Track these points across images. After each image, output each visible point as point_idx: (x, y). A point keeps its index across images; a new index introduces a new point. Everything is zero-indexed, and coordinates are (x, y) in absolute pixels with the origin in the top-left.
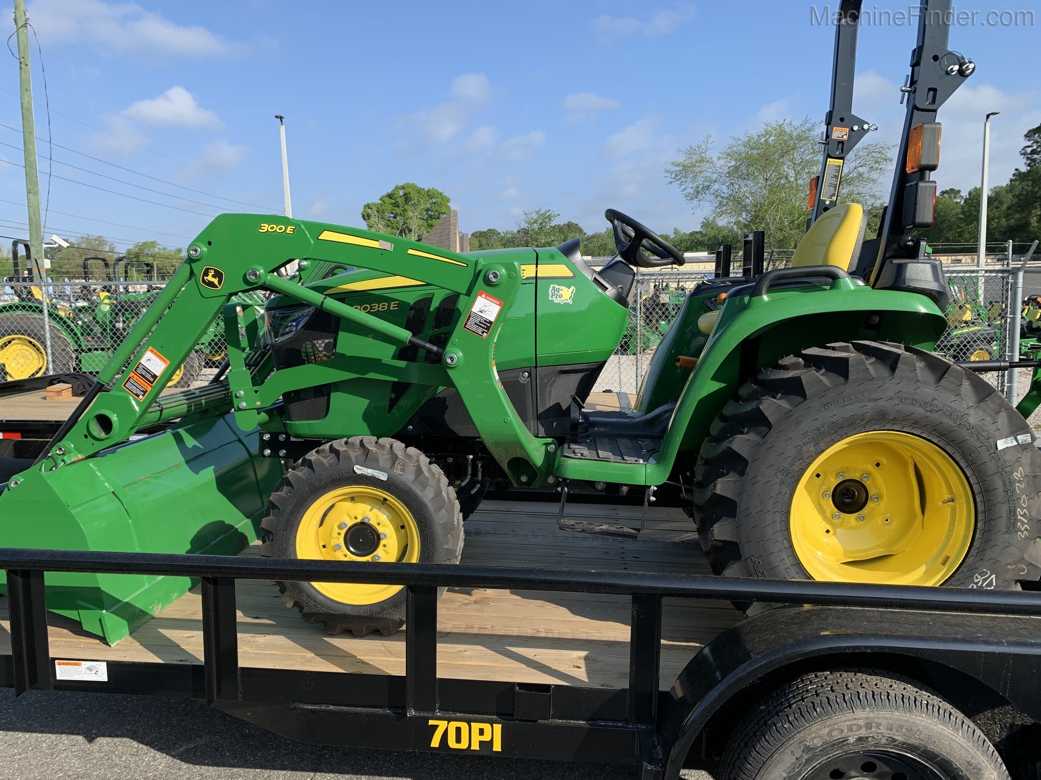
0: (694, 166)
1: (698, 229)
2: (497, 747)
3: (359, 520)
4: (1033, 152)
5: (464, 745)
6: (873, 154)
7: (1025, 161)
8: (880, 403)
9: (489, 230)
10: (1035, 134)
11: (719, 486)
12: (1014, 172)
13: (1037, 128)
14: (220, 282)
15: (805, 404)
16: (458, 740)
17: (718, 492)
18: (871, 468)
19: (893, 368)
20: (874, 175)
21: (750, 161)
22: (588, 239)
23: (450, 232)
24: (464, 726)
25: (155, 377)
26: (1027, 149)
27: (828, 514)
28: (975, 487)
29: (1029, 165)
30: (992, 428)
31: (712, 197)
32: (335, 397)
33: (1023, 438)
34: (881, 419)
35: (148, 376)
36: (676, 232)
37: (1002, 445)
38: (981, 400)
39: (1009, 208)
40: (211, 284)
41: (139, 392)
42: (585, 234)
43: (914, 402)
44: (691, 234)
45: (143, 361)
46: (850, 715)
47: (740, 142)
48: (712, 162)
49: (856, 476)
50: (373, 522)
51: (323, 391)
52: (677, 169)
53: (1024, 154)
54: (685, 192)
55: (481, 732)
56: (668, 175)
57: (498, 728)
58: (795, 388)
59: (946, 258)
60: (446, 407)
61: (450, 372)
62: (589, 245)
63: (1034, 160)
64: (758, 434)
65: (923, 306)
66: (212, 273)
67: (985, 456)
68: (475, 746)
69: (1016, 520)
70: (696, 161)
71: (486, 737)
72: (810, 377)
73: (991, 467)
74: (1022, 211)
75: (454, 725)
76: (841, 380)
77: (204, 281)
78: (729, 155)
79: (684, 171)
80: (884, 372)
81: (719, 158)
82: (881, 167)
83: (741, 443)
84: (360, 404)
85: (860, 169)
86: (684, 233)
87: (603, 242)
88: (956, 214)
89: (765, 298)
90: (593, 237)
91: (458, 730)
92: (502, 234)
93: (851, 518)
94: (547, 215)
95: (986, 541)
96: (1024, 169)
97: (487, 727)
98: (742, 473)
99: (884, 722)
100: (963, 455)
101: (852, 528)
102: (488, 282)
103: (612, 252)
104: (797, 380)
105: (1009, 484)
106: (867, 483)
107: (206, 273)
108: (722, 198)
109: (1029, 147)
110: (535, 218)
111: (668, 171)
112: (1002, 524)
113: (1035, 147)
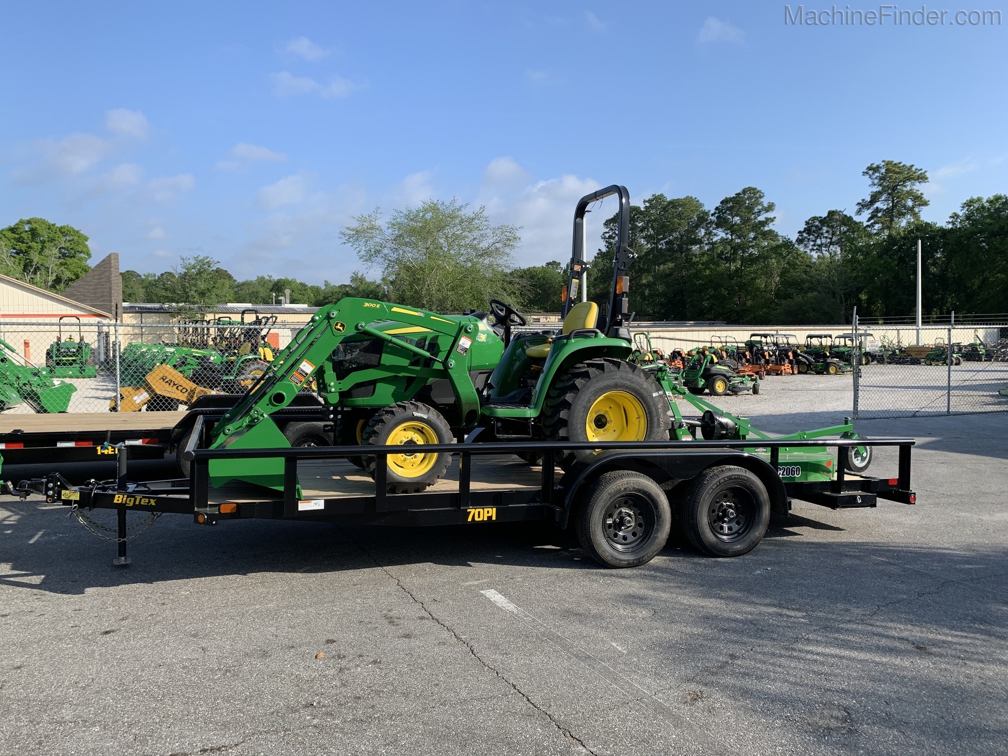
0: (364, 231)
1: (348, 283)
2: (494, 518)
3: (409, 439)
4: (610, 237)
5: (481, 519)
6: (506, 233)
7: (604, 243)
8: (615, 380)
9: (128, 272)
10: (610, 223)
11: (561, 414)
12: (598, 251)
13: (612, 219)
14: (343, 329)
15: (591, 381)
16: (479, 517)
17: (561, 417)
18: (608, 409)
19: (619, 367)
20: (507, 250)
21: (412, 231)
22: (238, 286)
23: (111, 275)
24: (481, 510)
25: (307, 374)
26: (606, 234)
27: (593, 429)
28: (647, 411)
29: (608, 247)
30: (651, 389)
31: (382, 260)
32: (378, 385)
33: (661, 393)
34: (616, 386)
35: (304, 374)
36: (327, 284)
37: (654, 395)
38: (647, 379)
39: (596, 279)
40: (339, 330)
41: (298, 382)
42: (235, 281)
43: (626, 379)
44: (341, 286)
45: (301, 366)
46: (622, 481)
47: (402, 215)
48: (381, 230)
49: (602, 413)
50: (415, 440)
51: (373, 383)
52: (352, 233)
53: (604, 238)
54: (360, 254)
55: (488, 512)
56: (343, 236)
57: (494, 509)
58: (586, 375)
59: (554, 317)
60: (432, 390)
61: (449, 371)
62: (240, 292)
63: (611, 243)
64: (574, 393)
65: (624, 344)
66: (339, 324)
67: (649, 399)
68: (486, 519)
69: (660, 423)
70: (367, 228)
71: (490, 515)
72: (591, 370)
73: (651, 403)
74: (605, 282)
75: (477, 510)
76: (602, 372)
77: (335, 328)
78: (393, 225)
79: (357, 235)
80: (615, 368)
81: (388, 228)
82: (512, 243)
83: (569, 397)
84: (391, 388)
85: (497, 245)
86: (334, 286)
87: (254, 290)
88: (559, 282)
89: (573, 341)
90: (243, 284)
91: (479, 512)
92: (143, 277)
93: (601, 430)
94: (205, 261)
95: (651, 431)
96: (604, 250)
97: (490, 510)
98: (569, 409)
99: (632, 482)
100: (642, 399)
101: (602, 435)
102: (466, 331)
103: (264, 300)
104: (587, 372)
105: (657, 409)
106: (607, 416)
107: (337, 325)
108: (390, 261)
109: (606, 233)
110: (193, 263)
111: (342, 233)
112: (656, 424)
113: (611, 233)
